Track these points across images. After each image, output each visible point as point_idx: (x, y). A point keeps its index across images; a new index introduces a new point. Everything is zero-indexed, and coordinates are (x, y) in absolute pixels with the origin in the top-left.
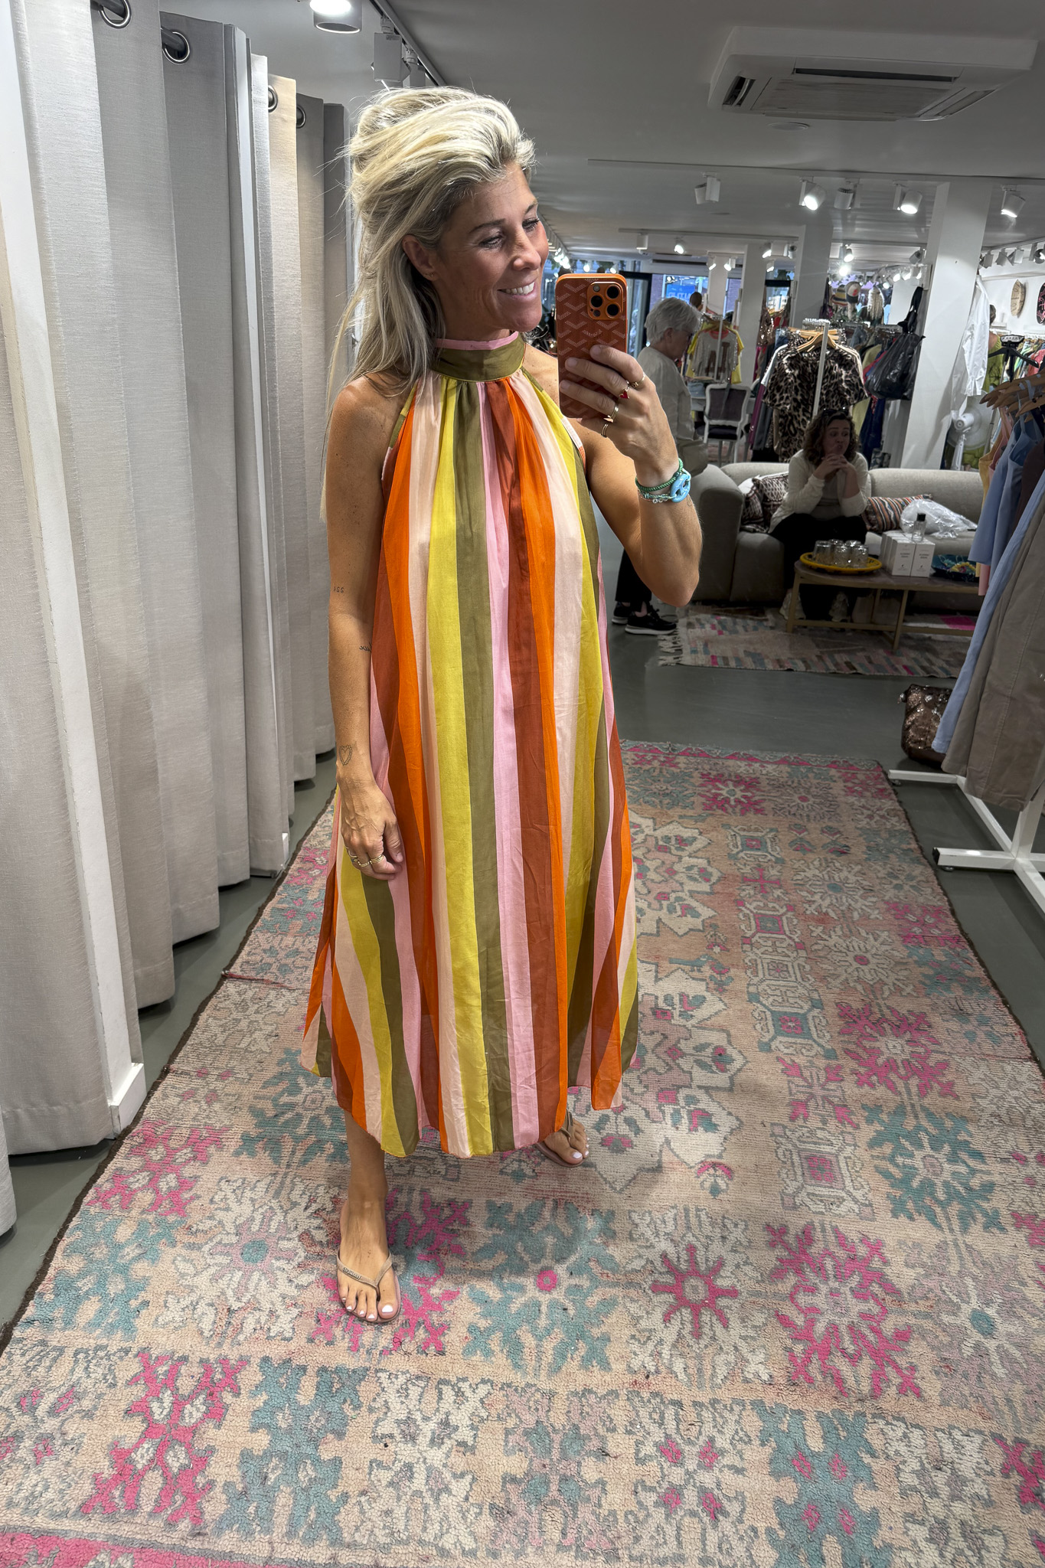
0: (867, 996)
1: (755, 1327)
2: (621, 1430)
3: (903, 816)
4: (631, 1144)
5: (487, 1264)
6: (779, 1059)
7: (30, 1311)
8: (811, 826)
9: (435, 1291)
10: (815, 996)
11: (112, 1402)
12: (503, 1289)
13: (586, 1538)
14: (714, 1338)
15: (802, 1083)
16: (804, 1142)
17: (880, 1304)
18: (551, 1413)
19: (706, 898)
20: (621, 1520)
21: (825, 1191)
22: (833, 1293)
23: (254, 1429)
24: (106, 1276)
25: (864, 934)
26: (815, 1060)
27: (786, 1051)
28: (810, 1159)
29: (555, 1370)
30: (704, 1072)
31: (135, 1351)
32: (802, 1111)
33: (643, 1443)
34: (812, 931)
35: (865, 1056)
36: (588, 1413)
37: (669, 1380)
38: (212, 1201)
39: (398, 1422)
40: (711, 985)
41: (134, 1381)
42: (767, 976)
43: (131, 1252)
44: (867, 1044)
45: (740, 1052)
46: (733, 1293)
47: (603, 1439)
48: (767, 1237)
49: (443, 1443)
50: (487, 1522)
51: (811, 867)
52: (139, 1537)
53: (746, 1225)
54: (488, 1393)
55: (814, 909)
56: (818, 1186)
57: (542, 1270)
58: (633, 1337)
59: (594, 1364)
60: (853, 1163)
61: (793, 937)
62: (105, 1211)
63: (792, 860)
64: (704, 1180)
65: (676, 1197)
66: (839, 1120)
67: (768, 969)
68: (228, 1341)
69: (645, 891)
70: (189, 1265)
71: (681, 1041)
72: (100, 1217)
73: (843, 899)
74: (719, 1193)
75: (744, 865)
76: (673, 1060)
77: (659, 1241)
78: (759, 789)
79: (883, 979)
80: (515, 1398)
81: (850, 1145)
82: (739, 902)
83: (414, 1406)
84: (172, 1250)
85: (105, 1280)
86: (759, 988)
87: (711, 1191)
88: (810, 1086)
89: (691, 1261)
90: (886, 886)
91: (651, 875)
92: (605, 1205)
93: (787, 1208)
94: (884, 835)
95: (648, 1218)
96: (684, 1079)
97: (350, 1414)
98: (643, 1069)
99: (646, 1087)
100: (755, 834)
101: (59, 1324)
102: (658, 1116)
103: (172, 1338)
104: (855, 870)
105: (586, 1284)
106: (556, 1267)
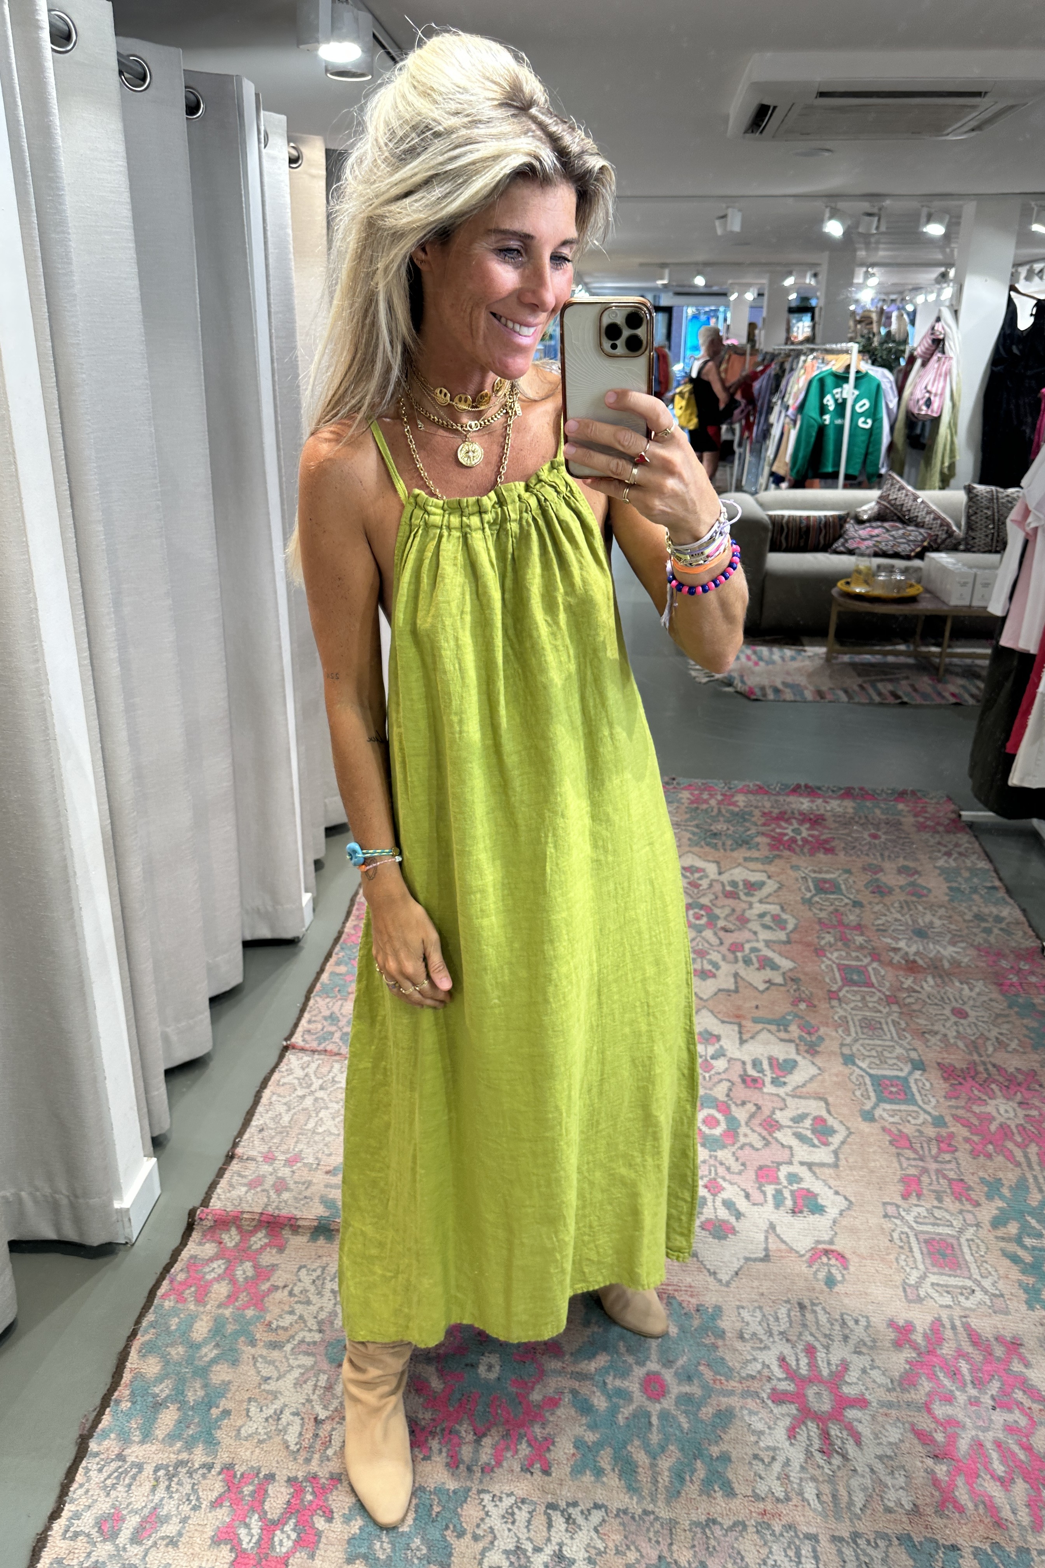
0: (970, 1054)
1: (890, 1443)
3: (982, 854)
4: (733, 1231)
5: (589, 1368)
6: (884, 1129)
7: (106, 1419)
8: (887, 865)
9: (537, 1396)
10: (914, 1055)
11: (199, 1528)
12: (609, 1397)
14: (845, 1457)
15: (913, 1156)
16: (921, 1223)
17: (1026, 1414)
18: (675, 1547)
19: (784, 948)
21: (952, 1281)
22: (974, 1402)
24: (184, 1381)
25: (957, 984)
26: (923, 1129)
27: (891, 1120)
28: (926, 1242)
29: (673, 1494)
30: (805, 1147)
31: (217, 1468)
32: (914, 1187)
34: (902, 983)
35: (976, 1123)
36: (714, 1547)
37: (799, 1508)
38: (291, 1294)
39: (506, 1554)
40: (802, 1047)
41: (216, 1504)
42: (861, 1035)
43: (209, 1353)
44: (976, 1109)
45: (841, 1122)
46: (861, 1402)
48: (893, 1336)
51: (893, 910)
53: (868, 1322)
54: (604, 1520)
55: (903, 958)
56: (942, 1274)
57: (648, 1374)
58: (756, 1457)
59: (717, 1489)
60: (978, 1246)
61: (884, 990)
62: (180, 1306)
63: (870, 903)
64: (818, 1270)
65: (789, 1290)
66: (958, 1197)
67: (861, 1027)
68: (317, 1456)
69: (718, 942)
70: (271, 1367)
71: (778, 1112)
72: (175, 1312)
73: (931, 946)
74: (835, 1284)
75: (821, 910)
76: (770, 1134)
77: (774, 1342)
78: (825, 827)
79: (986, 1033)
80: (633, 1528)
81: (971, 1226)
82: (819, 952)
83: (523, 1535)
84: (252, 1351)
85: (184, 1385)
86: (854, 1049)
87: (826, 1284)
88: (922, 1159)
89: (813, 1364)
90: (974, 930)
91: (721, 923)
92: (710, 1299)
93: (910, 1301)
94: (965, 874)
95: (760, 1316)
96: (785, 1155)
97: (455, 1543)
98: (739, 1144)
99: (743, 1165)
100: (828, 876)
101: (136, 1437)
102: (759, 1197)
103: (256, 1453)
104: (940, 913)
105: (698, 1392)
106: (664, 1371)
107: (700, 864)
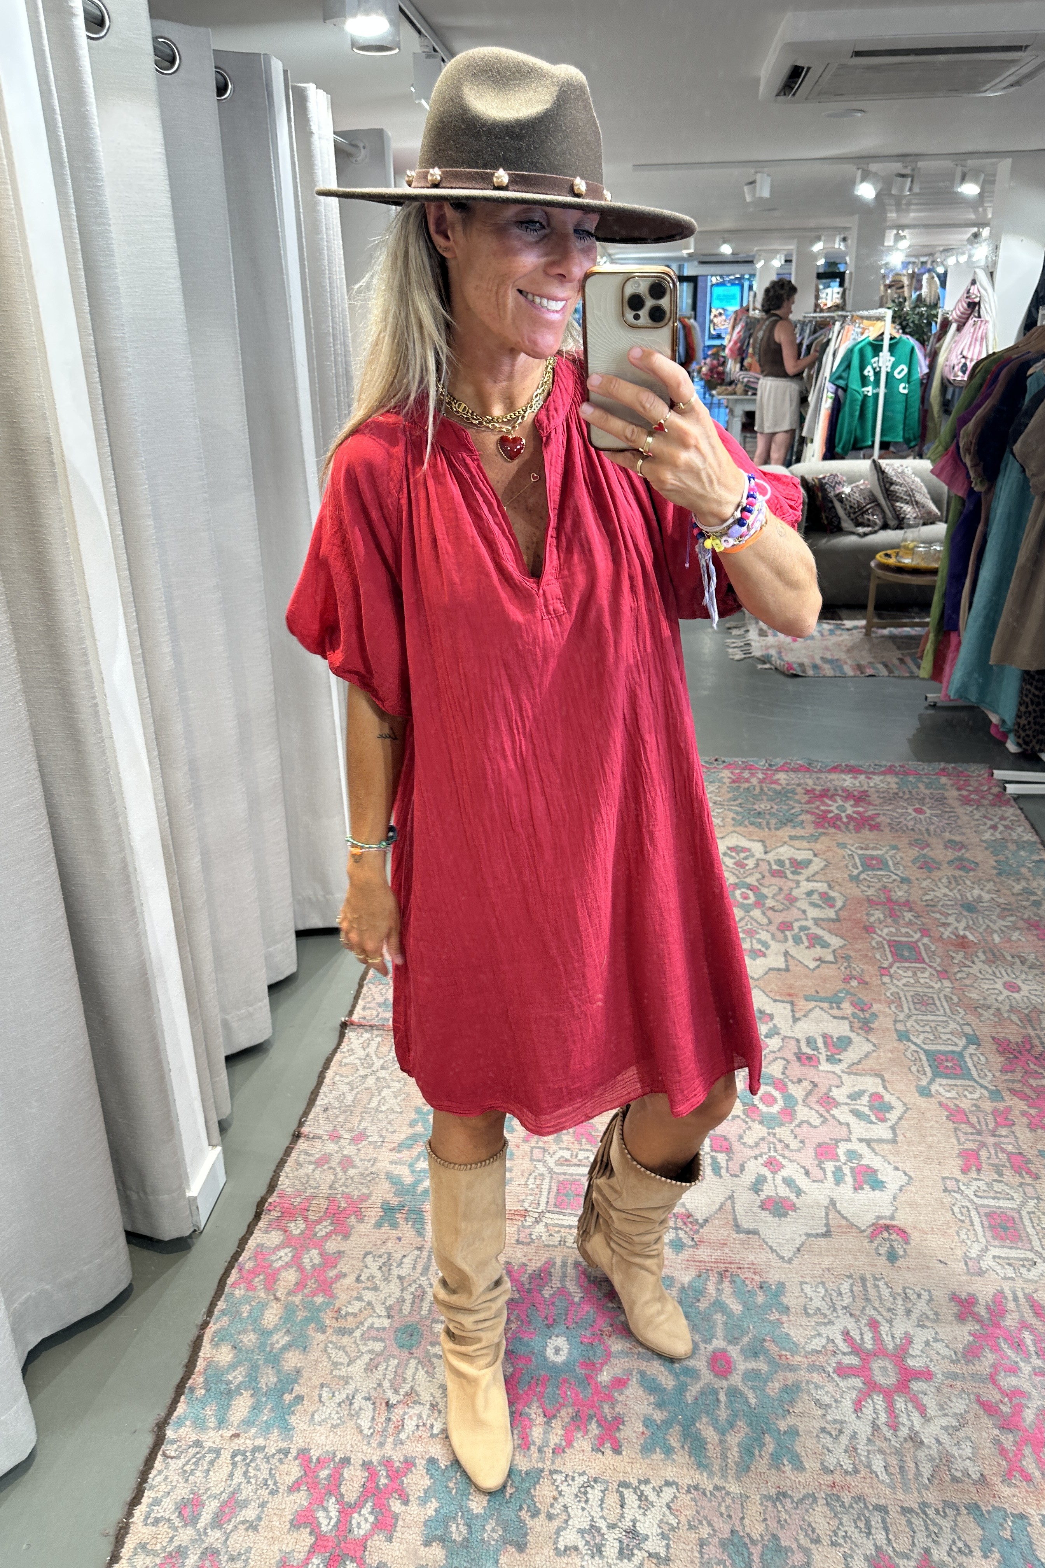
0: (1025, 1028)
1: (955, 1414)
2: (826, 1541)
3: (1028, 826)
4: (794, 1207)
6: (941, 1104)
7: (181, 1407)
8: (934, 840)
9: (605, 1377)
10: (967, 1030)
11: (277, 1512)
12: (677, 1376)
14: (911, 1429)
15: (970, 1130)
16: (981, 1197)
18: (746, 1521)
19: (832, 926)
21: (1013, 1253)
22: (1038, 1373)
23: (427, 1542)
24: (257, 1368)
25: (1009, 958)
26: (979, 1103)
27: (948, 1095)
28: (987, 1215)
29: (744, 1469)
30: (862, 1123)
31: (294, 1452)
32: (973, 1161)
33: (851, 1556)
34: (953, 958)
35: (1034, 1096)
36: (785, 1520)
37: (868, 1480)
38: (358, 1280)
39: (582, 1531)
40: (856, 1024)
41: (296, 1486)
42: (914, 1011)
43: (280, 1339)
44: (1033, 1082)
45: (898, 1098)
46: (927, 1375)
47: (807, 1552)
48: (956, 1309)
49: (633, 1555)
51: (940, 885)
53: (930, 1295)
54: (675, 1497)
55: (952, 933)
56: (1003, 1247)
57: (713, 1352)
58: (823, 1430)
59: (786, 1463)
60: (1039, 1219)
61: (935, 965)
62: (250, 1293)
63: (918, 879)
64: (880, 1245)
65: (851, 1265)
66: (1017, 1170)
67: (914, 1003)
68: (390, 1440)
69: (765, 921)
70: (341, 1352)
71: (834, 1089)
72: (247, 1300)
73: (980, 918)
74: (897, 1259)
75: (869, 887)
76: (828, 1111)
77: (838, 1317)
78: (870, 803)
79: (1040, 1007)
80: (705, 1503)
81: (1032, 1198)
82: (869, 929)
83: (597, 1513)
84: (323, 1337)
85: (256, 1372)
86: (908, 1024)
87: (888, 1259)
88: (979, 1133)
89: (877, 1338)
90: (1024, 903)
91: (770, 903)
92: (773, 1277)
93: (972, 1274)
94: (1012, 847)
95: (823, 1291)
96: (843, 1132)
97: (529, 1522)
98: (797, 1122)
99: (802, 1142)
100: (875, 853)
101: (212, 1423)
102: (819, 1174)
103: (331, 1438)
104: (987, 888)
105: (764, 1367)
106: (730, 1348)
107: (744, 843)
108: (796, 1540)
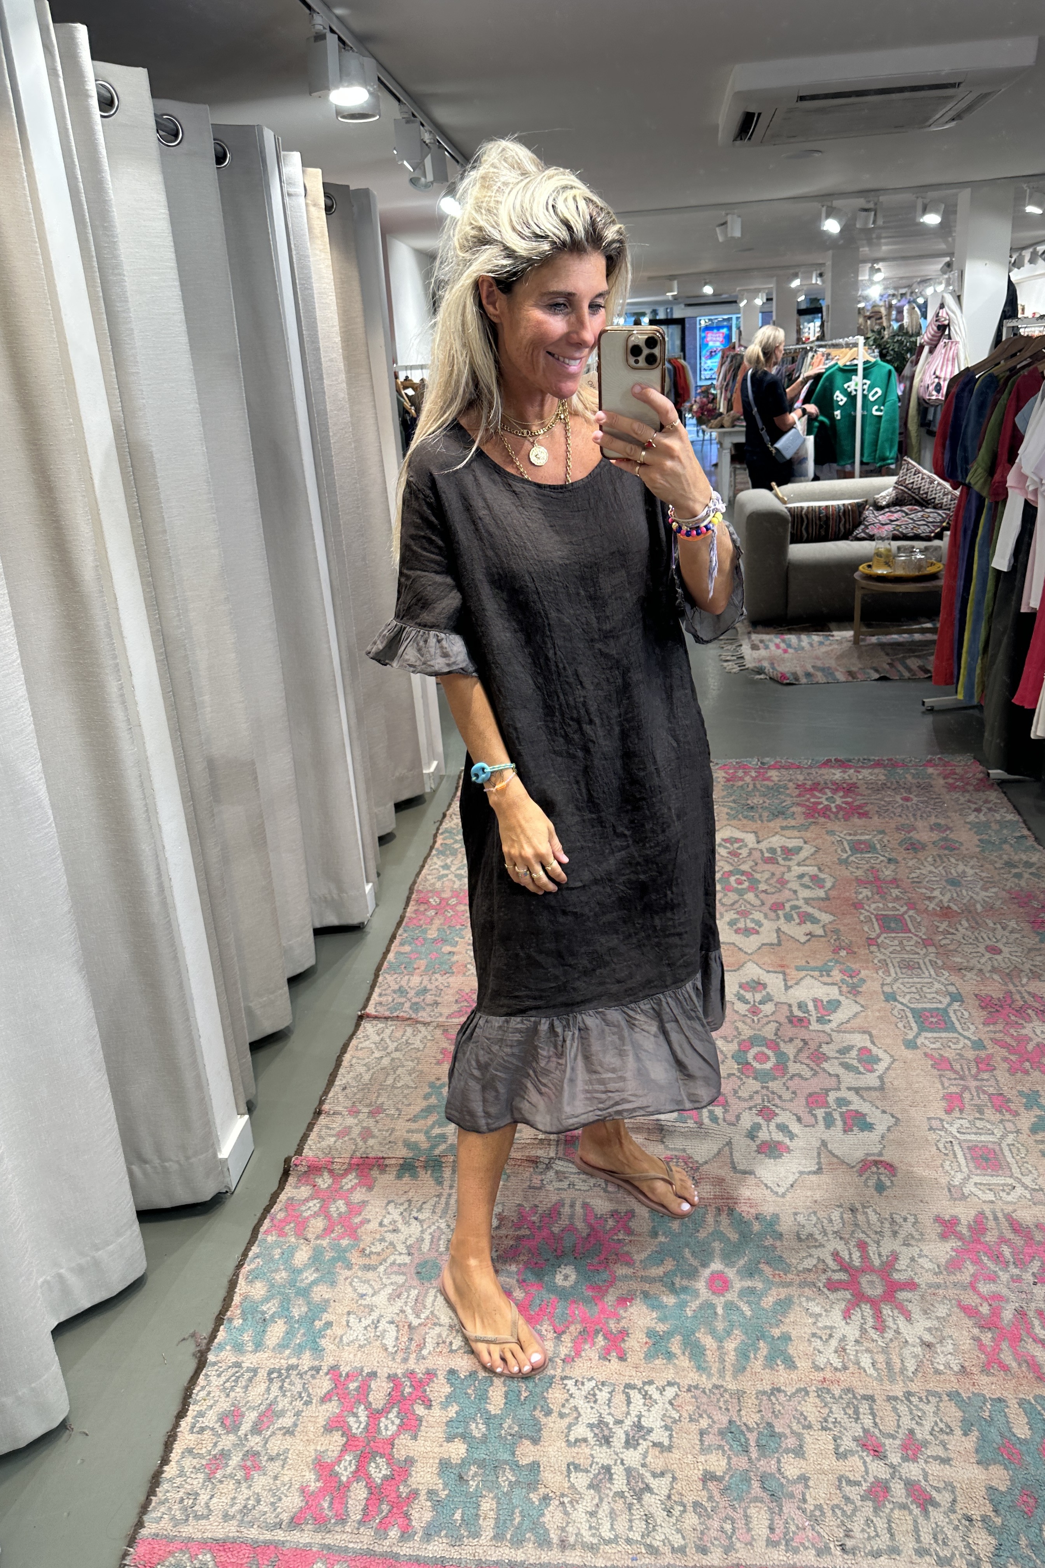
0: (1006, 984)
1: (940, 1318)
2: (817, 1426)
3: (1011, 808)
4: (787, 1149)
5: (657, 1271)
6: (926, 1055)
7: (222, 1335)
8: (920, 824)
9: (610, 1299)
10: (952, 989)
11: (312, 1419)
12: (677, 1294)
13: (794, 1533)
14: (897, 1332)
15: (953, 1076)
16: (964, 1134)
18: (743, 1413)
19: (822, 904)
20: (829, 1513)
21: (995, 1180)
22: (1017, 1280)
23: (450, 1439)
24: (289, 1300)
25: (991, 925)
26: (963, 1052)
27: (933, 1046)
28: (969, 1148)
29: (740, 1369)
30: (851, 1074)
31: (325, 1369)
32: (956, 1103)
33: (840, 1438)
34: (938, 927)
35: (1014, 1044)
36: (779, 1411)
37: (857, 1375)
38: (381, 1224)
39: (591, 1426)
40: (845, 989)
41: (328, 1397)
42: (900, 975)
43: (310, 1275)
44: (1014, 1032)
45: (886, 1051)
46: (911, 1285)
47: (799, 1436)
48: (939, 1229)
49: (638, 1444)
50: (691, 1520)
51: (926, 864)
52: (351, 1545)
53: (916, 1219)
54: (677, 1395)
55: (937, 905)
56: (985, 1175)
57: (712, 1274)
58: (814, 1335)
59: (779, 1363)
60: (1018, 1150)
61: (920, 934)
62: (281, 1239)
63: (904, 859)
64: (868, 1178)
65: (841, 1197)
66: (998, 1109)
67: (901, 968)
68: (413, 1356)
69: (758, 903)
70: (366, 1285)
72: (277, 1244)
73: (964, 892)
74: (884, 1190)
75: (857, 868)
76: (818, 1065)
77: (828, 1240)
78: (858, 794)
79: (1020, 966)
80: (705, 1400)
81: (1012, 1132)
82: (858, 905)
83: (605, 1410)
84: (348, 1273)
85: (288, 1303)
86: (895, 987)
87: (876, 1189)
88: (962, 1078)
89: (865, 1256)
90: (1005, 876)
91: (763, 887)
92: (768, 1209)
93: (955, 1199)
94: (995, 827)
95: (814, 1219)
96: (833, 1082)
97: (543, 1420)
98: (788, 1076)
99: (794, 1093)
100: (863, 838)
101: (250, 1347)
102: (810, 1120)
103: (359, 1354)
104: (972, 863)
105: (760, 1285)
106: (726, 1270)
107: (738, 834)
108: (789, 1427)
